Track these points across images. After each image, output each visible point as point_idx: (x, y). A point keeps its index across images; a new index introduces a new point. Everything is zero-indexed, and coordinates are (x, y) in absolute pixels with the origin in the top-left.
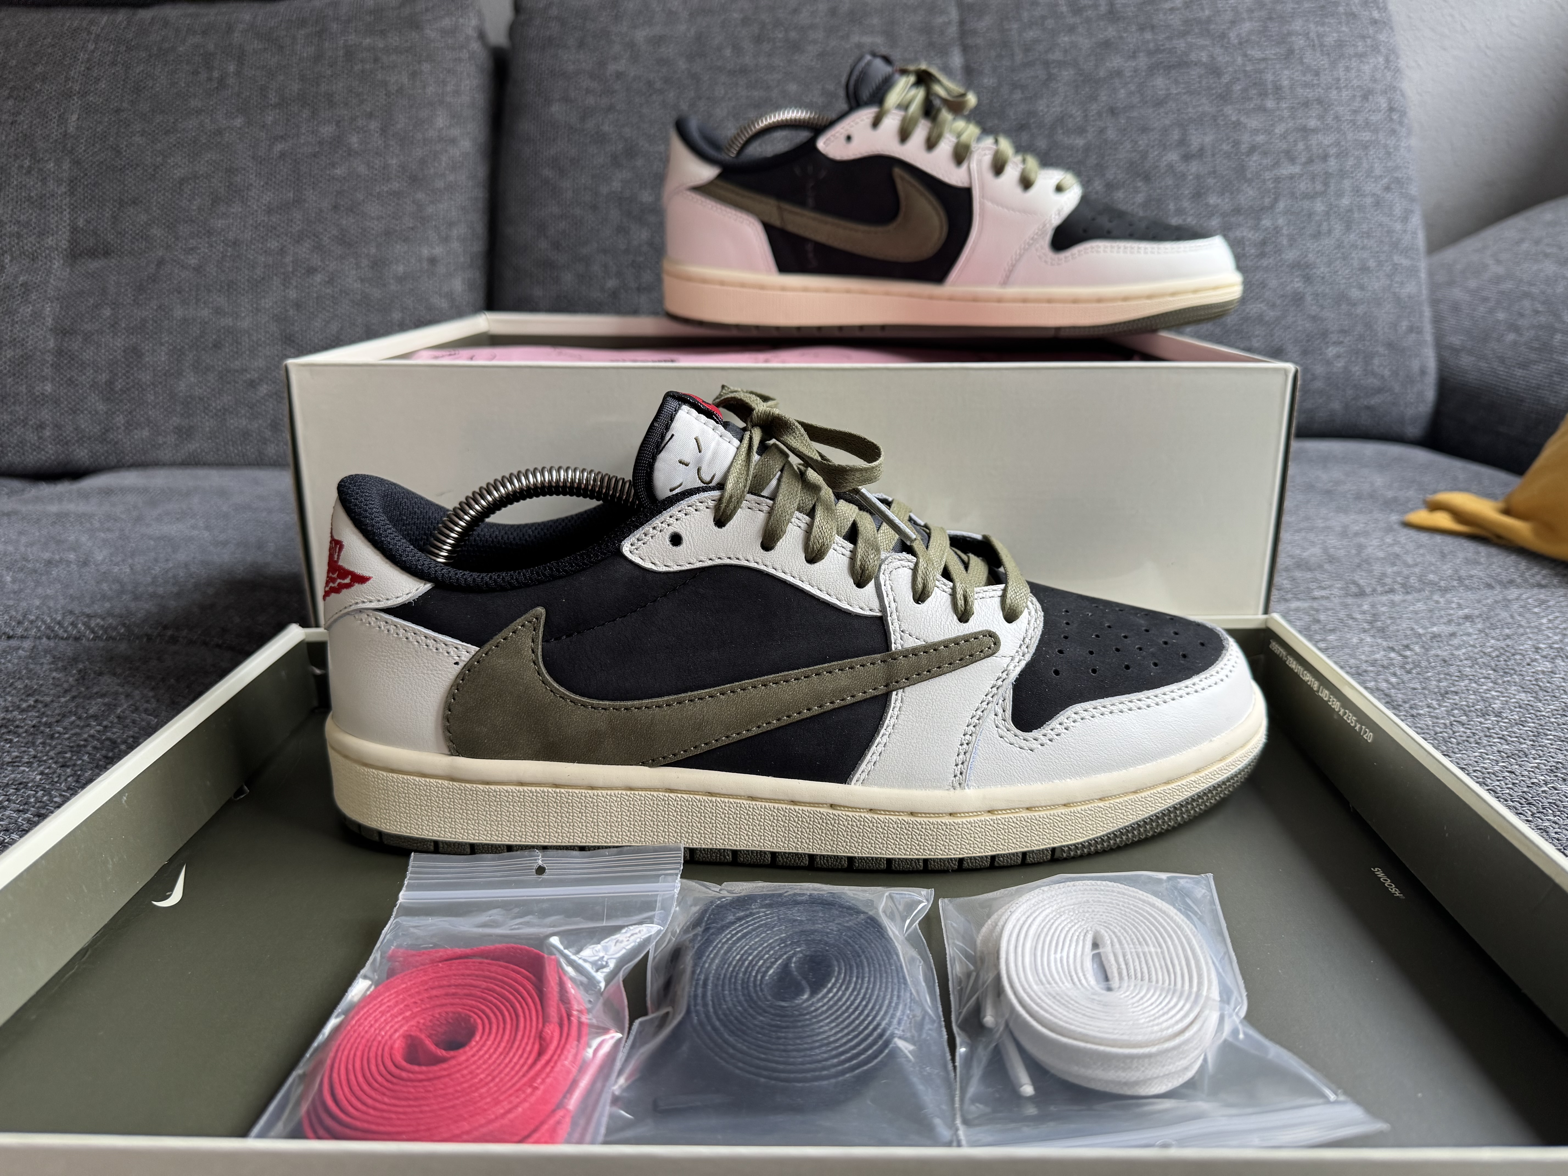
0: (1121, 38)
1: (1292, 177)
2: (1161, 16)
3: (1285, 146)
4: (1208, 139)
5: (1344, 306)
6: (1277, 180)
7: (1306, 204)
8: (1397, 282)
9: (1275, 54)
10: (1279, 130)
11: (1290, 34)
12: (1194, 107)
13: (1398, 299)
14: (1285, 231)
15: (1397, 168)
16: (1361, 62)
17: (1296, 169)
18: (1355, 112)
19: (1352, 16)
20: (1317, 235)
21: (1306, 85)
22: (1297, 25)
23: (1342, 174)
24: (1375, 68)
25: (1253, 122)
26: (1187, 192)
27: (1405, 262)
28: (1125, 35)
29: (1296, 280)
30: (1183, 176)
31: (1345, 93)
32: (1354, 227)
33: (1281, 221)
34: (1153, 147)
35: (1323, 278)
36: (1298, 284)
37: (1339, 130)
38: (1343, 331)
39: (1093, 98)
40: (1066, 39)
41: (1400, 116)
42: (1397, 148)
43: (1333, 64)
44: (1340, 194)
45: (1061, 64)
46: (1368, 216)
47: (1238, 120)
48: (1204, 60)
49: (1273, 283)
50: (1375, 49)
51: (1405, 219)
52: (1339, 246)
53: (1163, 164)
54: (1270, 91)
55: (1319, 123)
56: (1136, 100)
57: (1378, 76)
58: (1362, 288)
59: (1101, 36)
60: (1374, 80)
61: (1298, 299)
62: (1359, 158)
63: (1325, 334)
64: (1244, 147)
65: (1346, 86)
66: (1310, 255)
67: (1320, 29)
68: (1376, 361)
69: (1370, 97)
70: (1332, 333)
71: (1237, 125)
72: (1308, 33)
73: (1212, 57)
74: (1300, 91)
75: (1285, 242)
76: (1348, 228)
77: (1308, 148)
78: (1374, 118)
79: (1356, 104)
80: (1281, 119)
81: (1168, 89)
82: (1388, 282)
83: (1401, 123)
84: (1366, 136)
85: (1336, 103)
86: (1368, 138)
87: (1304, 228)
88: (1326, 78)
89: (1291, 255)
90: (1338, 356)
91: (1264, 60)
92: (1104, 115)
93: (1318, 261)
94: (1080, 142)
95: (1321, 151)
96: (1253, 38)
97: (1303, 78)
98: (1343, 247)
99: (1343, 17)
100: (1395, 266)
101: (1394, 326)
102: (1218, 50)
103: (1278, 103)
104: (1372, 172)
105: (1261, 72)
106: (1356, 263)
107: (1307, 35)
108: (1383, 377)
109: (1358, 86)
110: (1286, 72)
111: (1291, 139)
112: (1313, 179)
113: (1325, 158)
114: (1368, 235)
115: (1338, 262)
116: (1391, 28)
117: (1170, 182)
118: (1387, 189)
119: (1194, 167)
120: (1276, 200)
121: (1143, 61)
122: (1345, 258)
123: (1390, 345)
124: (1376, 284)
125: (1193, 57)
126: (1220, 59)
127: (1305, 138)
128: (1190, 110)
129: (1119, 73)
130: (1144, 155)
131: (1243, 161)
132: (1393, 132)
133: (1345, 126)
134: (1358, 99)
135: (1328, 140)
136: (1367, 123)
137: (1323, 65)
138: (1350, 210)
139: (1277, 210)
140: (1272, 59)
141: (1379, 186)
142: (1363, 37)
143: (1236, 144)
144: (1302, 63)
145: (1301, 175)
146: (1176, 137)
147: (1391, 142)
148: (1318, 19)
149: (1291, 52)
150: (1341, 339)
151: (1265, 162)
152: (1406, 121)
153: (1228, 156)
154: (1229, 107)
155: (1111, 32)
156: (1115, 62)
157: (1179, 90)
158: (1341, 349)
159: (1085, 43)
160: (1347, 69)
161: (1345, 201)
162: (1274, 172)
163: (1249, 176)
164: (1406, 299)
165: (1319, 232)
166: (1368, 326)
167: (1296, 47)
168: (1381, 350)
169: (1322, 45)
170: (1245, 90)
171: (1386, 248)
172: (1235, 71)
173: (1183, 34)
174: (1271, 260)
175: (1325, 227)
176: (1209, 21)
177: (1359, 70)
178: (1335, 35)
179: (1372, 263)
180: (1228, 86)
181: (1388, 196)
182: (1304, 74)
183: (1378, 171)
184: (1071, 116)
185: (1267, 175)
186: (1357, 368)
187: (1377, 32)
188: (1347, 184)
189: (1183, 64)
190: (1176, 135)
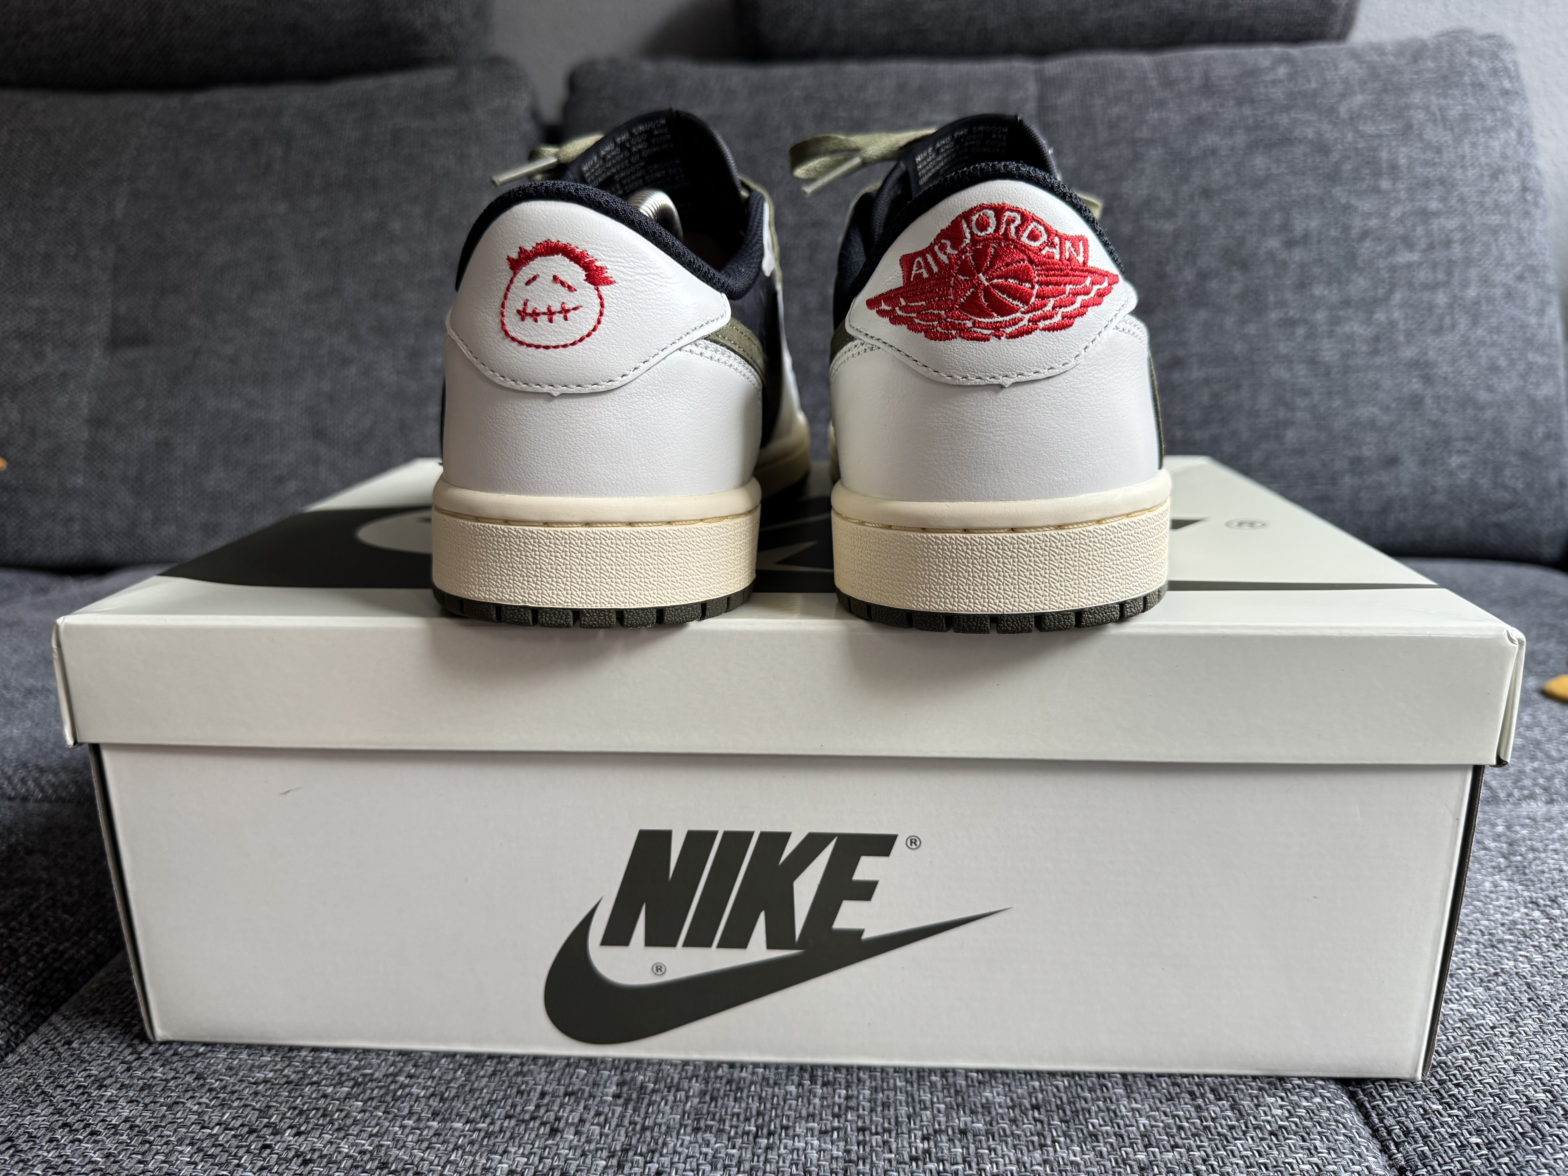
0: (1217, 113)
1: (1409, 266)
2: (1262, 90)
3: (1400, 230)
4: (1314, 224)
5: (1470, 411)
6: (1393, 269)
7: (1426, 296)
8: (1532, 383)
9: (1391, 130)
10: (1396, 212)
11: (1408, 107)
12: (1299, 188)
13: (1532, 402)
14: (1401, 326)
15: (1531, 254)
16: (1491, 137)
17: (1415, 257)
18: (1483, 193)
19: (1479, 87)
20: (1438, 331)
21: (1426, 163)
22: (1416, 97)
23: (1468, 262)
24: (1507, 144)
25: (1366, 205)
26: (1289, 282)
27: (1540, 360)
28: (1220, 110)
29: (1414, 380)
30: (1285, 264)
31: (1470, 173)
32: (1483, 321)
33: (1396, 315)
34: (1251, 232)
35: (1445, 378)
36: (1416, 385)
37: (1464, 213)
38: (1468, 439)
39: (1184, 178)
40: (1156, 115)
41: (1536, 197)
42: (1531, 232)
43: (1458, 140)
44: (1465, 284)
45: (1150, 142)
46: (1498, 308)
47: (1348, 203)
48: (1310, 137)
49: (1387, 383)
50: (1506, 122)
51: (1541, 312)
52: (1465, 341)
53: (1262, 252)
54: (1385, 170)
55: (1441, 205)
56: (1232, 181)
57: (1509, 152)
58: (1490, 389)
59: (1193, 112)
60: (1504, 157)
61: (1416, 402)
62: (1487, 245)
63: (1447, 442)
64: (1355, 232)
65: (1472, 164)
66: (1431, 353)
67: (1443, 102)
68: (1507, 472)
69: (1501, 176)
70: (1456, 440)
71: (1347, 208)
72: (1429, 107)
73: (1319, 134)
74: (1419, 170)
75: (1401, 338)
76: (1475, 322)
77: (1429, 234)
78: (1504, 199)
79: (1485, 184)
80: (1398, 201)
81: (1269, 169)
82: (1522, 383)
83: (1536, 204)
84: (1495, 219)
85: (1460, 183)
86: (1497, 222)
87: (1423, 322)
88: (1449, 156)
89: (1408, 353)
90: (1463, 467)
91: (1379, 136)
92: (1196, 198)
93: (1440, 359)
94: (1168, 227)
95: (1443, 236)
96: (1366, 112)
97: (1423, 156)
98: (1469, 344)
99: (1470, 88)
100: (1530, 365)
101: (1529, 432)
102: (1326, 127)
103: (1394, 184)
104: (1503, 259)
105: (1374, 150)
106: (1484, 362)
107: (1427, 108)
108: (1515, 490)
109: (1487, 164)
110: (1403, 149)
111: (1409, 223)
112: (1434, 266)
113: (1448, 244)
114: (1498, 330)
115: (1462, 361)
116: (1525, 99)
117: (1271, 272)
118: (1520, 278)
119: (1298, 255)
120: (1391, 291)
121: (1240, 138)
122: (1471, 356)
123: (1524, 455)
124: (1507, 385)
125: (1297, 133)
126: (1328, 135)
127: (1425, 222)
128: (1293, 192)
129: (1213, 152)
130: (1241, 242)
131: (1353, 247)
132: (1527, 214)
133: (1471, 208)
134: (1487, 179)
135: (1451, 224)
136: (1497, 205)
137: (1446, 141)
138: (1477, 302)
139: (1393, 303)
140: (1387, 136)
141: (1511, 275)
142: (1492, 110)
143: (1346, 228)
144: (1422, 140)
145: (1420, 264)
146: (1277, 222)
147: (1525, 226)
148: (1440, 91)
149: (1409, 127)
150: (1467, 448)
151: (1379, 249)
152: (1542, 202)
153: (1336, 241)
154: (1338, 188)
155: (1205, 107)
156: (1211, 139)
157: (1281, 170)
158: (1465, 459)
159: (1176, 119)
160: (1474, 145)
161: (1472, 293)
162: (1389, 260)
163: (1360, 264)
164: (1543, 402)
165: (1441, 328)
166: (1498, 432)
167: (1415, 122)
168: (1513, 459)
169: (1444, 119)
170: (1356, 170)
171: (1519, 344)
172: (1345, 150)
173: (1287, 109)
174: (1385, 359)
175: (1448, 320)
176: (1315, 93)
177: (1487, 147)
178: (1460, 108)
179: (1502, 362)
180: (1337, 166)
181: (1522, 286)
182: (1424, 150)
183: (1509, 257)
184: (1158, 199)
185: (1382, 263)
186: (1485, 480)
187: (1507, 104)
188: (1473, 273)
189: (1287, 140)
190: (1277, 219)
